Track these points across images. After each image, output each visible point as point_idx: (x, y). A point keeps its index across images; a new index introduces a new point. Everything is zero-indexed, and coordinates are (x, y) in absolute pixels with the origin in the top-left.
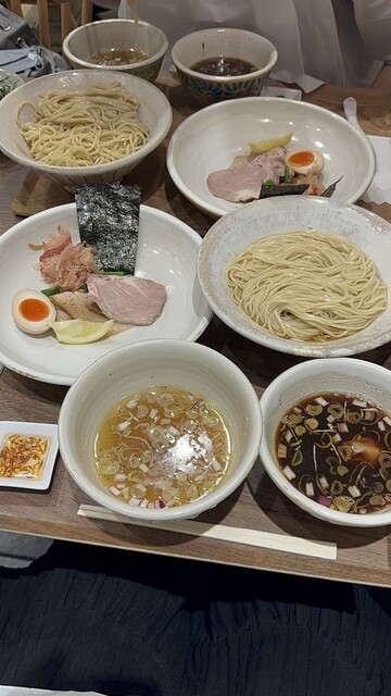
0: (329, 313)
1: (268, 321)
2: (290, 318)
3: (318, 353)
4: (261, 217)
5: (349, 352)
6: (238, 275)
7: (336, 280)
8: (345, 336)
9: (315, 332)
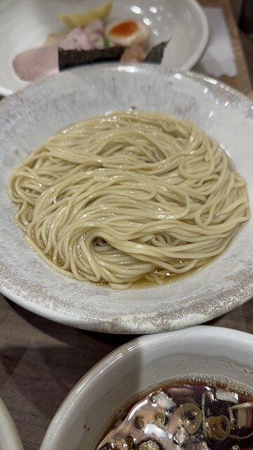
0: (166, 237)
1: (70, 258)
2: (106, 248)
3: (147, 326)
4: (63, 96)
5: (202, 317)
6: (26, 184)
7: (172, 178)
8: (194, 269)
9: (144, 268)
